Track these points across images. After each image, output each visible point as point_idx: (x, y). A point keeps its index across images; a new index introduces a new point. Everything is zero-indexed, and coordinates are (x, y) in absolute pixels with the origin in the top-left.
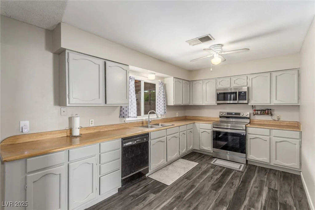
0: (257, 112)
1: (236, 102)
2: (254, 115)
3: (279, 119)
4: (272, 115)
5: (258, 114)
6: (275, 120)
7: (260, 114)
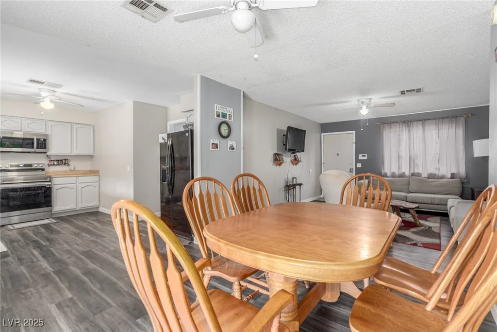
0: (52, 162)
1: (33, 150)
2: (49, 165)
3: (75, 169)
4: (68, 165)
5: (54, 165)
6: (71, 170)
7: (57, 165)
